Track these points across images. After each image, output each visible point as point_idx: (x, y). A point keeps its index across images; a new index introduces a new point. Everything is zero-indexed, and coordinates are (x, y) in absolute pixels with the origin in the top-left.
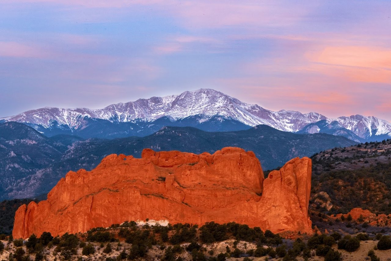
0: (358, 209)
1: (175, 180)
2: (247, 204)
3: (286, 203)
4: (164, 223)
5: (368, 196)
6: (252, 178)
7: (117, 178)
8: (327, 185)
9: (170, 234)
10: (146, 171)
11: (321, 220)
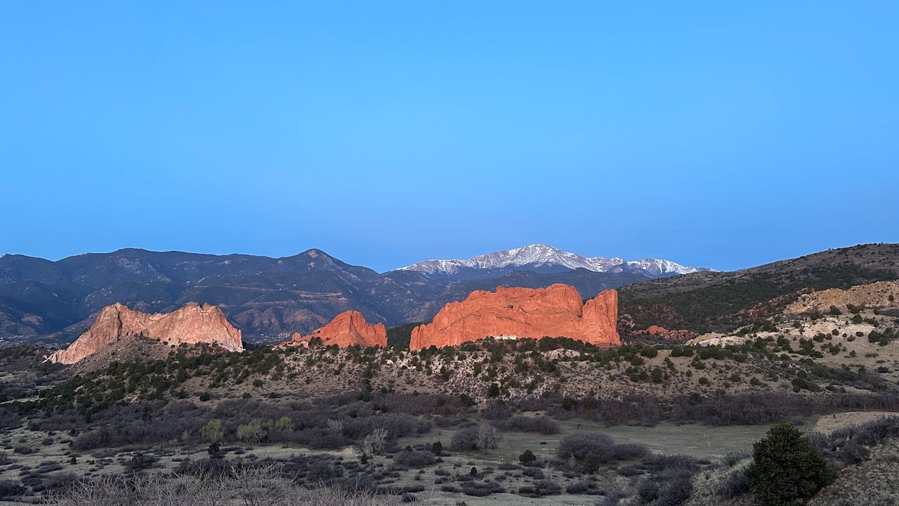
0: (655, 327)
1: (520, 307)
2: (571, 323)
3: (599, 323)
4: (514, 338)
5: (662, 316)
6: (574, 305)
7: (480, 307)
8: (630, 309)
9: (518, 345)
10: (500, 301)
11: (626, 335)
